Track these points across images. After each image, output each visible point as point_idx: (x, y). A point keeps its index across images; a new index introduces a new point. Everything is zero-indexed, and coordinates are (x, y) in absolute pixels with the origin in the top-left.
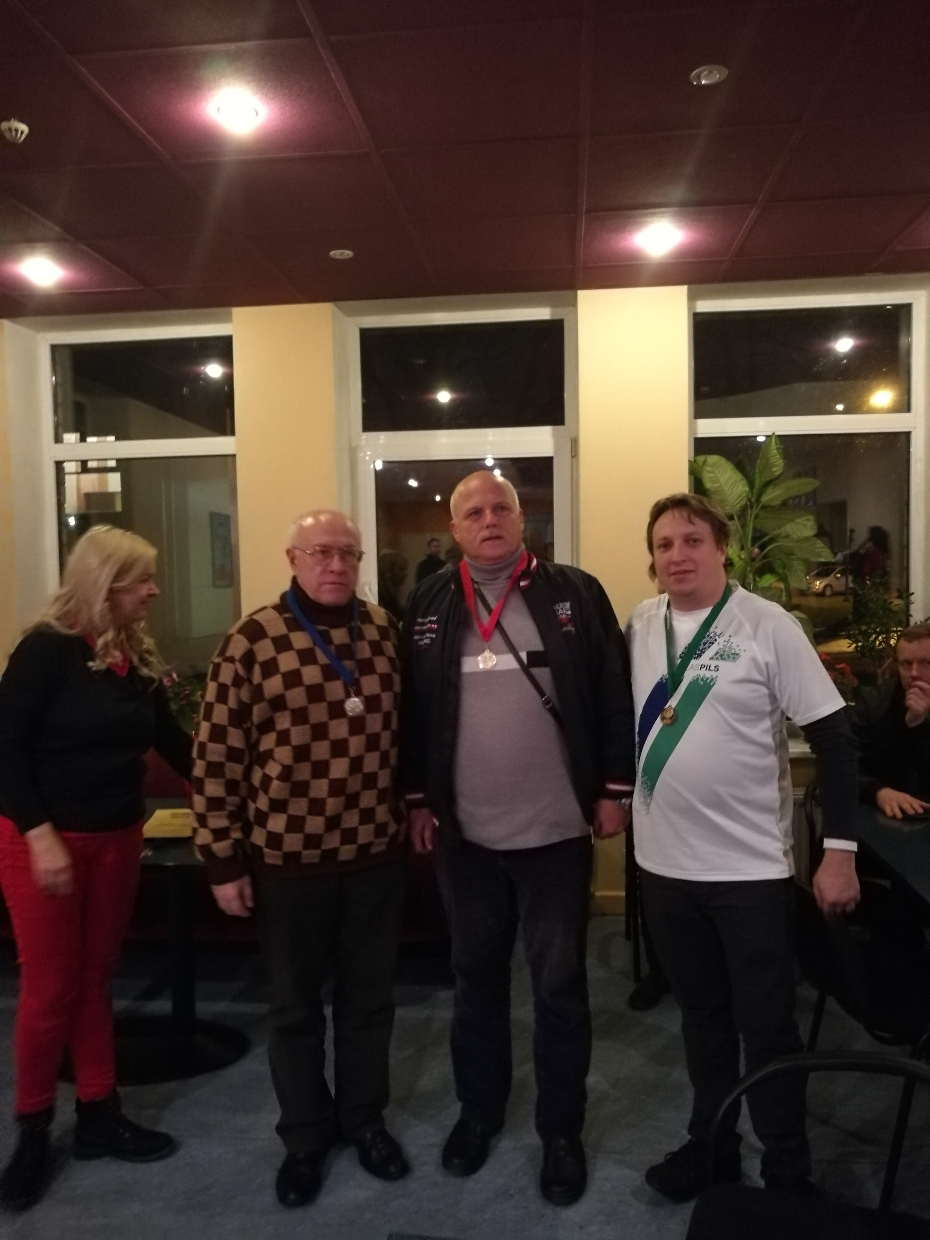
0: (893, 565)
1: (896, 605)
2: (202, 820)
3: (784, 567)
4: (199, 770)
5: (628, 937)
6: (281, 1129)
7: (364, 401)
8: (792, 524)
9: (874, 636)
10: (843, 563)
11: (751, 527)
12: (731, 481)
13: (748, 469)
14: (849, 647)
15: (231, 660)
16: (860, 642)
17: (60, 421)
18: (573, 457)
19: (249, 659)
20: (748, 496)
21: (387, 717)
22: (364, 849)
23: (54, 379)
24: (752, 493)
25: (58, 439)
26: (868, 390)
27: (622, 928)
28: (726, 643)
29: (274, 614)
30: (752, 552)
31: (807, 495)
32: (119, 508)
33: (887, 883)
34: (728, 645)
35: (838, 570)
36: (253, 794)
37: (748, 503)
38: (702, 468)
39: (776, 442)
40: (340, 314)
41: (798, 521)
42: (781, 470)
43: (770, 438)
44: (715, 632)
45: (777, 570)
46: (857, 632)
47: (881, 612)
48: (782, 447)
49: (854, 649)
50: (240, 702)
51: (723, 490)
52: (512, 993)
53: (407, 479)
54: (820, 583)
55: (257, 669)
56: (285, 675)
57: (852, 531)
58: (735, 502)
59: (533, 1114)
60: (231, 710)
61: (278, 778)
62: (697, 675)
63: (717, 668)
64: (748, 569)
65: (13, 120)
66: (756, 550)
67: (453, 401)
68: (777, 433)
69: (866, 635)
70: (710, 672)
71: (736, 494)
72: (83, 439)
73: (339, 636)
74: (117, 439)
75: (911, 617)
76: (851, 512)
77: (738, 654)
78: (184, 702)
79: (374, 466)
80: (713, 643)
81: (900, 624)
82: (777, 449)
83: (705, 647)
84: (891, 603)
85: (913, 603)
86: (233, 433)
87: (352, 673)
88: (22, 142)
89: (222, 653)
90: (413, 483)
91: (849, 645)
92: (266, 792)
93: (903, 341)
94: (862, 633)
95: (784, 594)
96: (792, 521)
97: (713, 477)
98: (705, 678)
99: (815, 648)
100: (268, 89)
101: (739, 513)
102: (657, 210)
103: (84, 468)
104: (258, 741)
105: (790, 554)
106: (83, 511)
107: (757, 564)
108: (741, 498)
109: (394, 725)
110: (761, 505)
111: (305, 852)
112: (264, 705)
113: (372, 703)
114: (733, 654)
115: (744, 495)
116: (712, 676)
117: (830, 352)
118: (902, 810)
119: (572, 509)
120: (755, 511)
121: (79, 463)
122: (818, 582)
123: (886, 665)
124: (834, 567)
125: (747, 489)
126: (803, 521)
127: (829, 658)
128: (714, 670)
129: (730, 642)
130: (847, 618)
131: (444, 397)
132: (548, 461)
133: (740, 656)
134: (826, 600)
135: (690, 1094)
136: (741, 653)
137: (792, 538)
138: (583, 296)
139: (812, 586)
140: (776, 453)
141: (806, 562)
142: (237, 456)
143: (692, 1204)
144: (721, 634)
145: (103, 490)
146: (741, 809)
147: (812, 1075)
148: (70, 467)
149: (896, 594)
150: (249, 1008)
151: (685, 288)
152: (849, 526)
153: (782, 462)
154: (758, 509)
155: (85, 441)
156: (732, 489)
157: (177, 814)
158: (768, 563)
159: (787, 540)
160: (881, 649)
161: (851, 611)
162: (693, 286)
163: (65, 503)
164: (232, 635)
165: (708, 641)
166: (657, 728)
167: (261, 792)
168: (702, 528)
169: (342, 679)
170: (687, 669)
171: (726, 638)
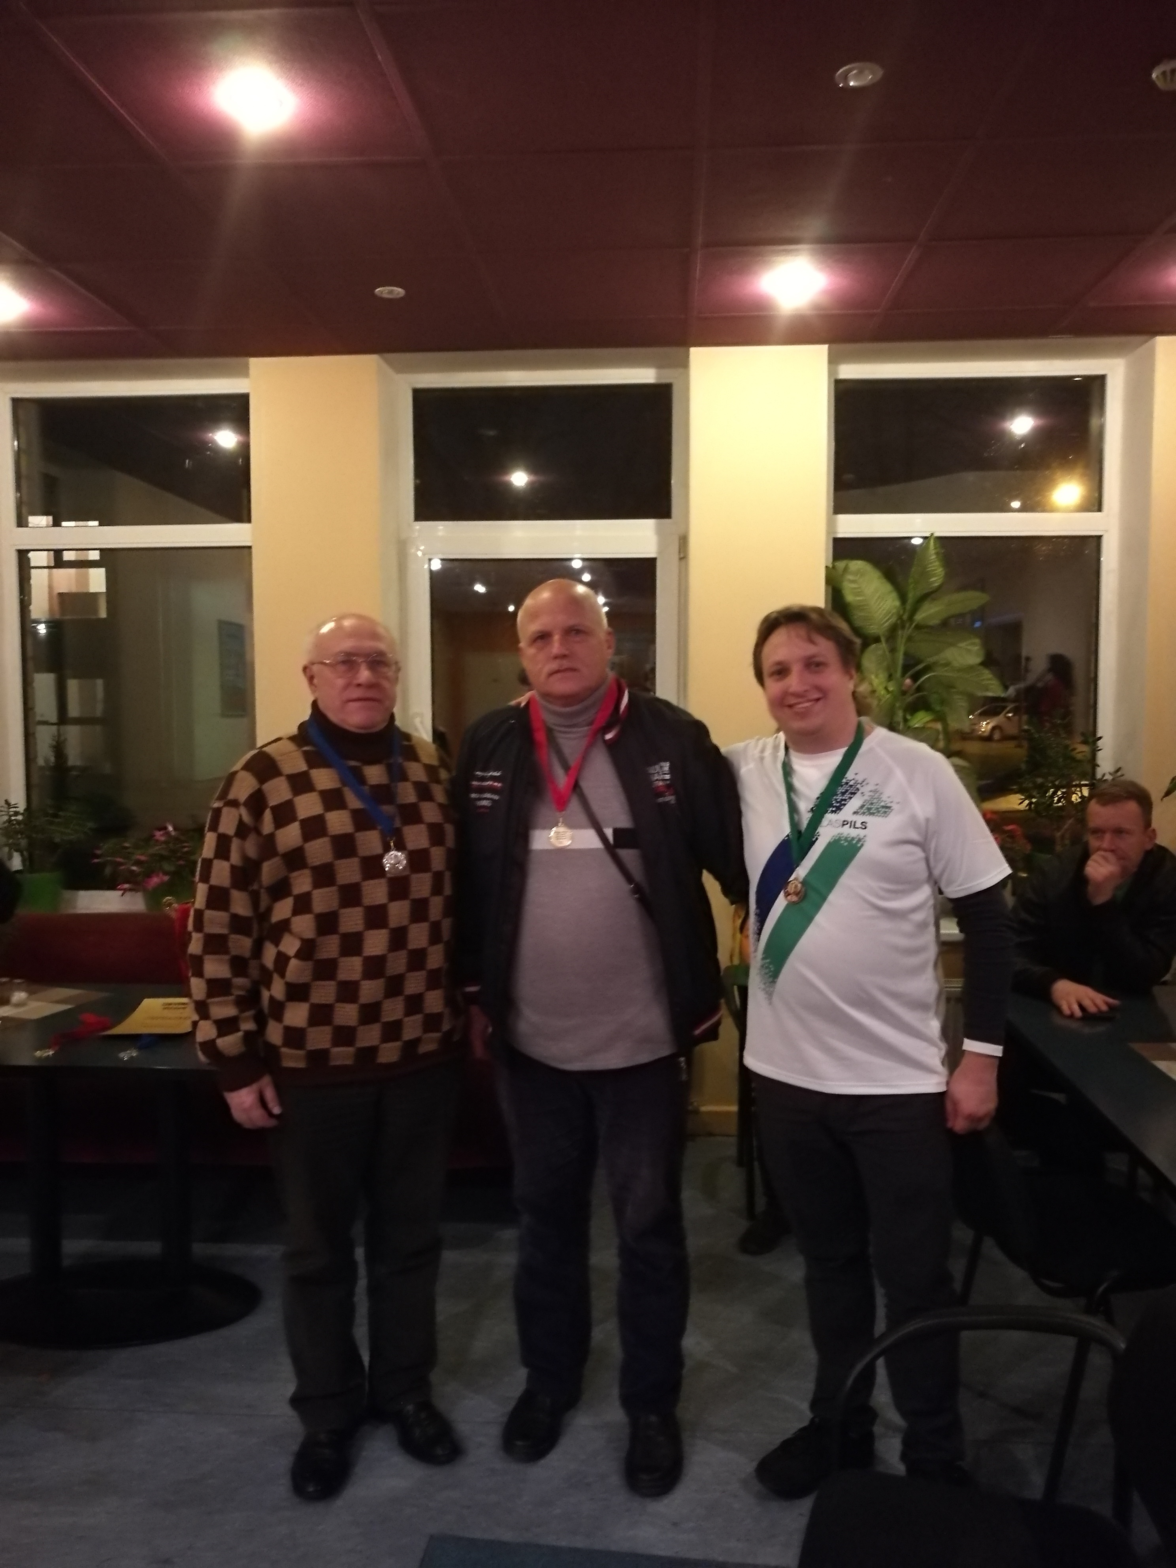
0: (1078, 703)
1: (1080, 752)
2: (202, 1009)
3: (943, 702)
4: (195, 945)
5: (740, 1163)
6: (296, 1401)
7: (418, 482)
8: (954, 649)
9: (1052, 790)
10: (1016, 700)
11: (902, 652)
12: (878, 595)
13: (900, 579)
14: (1021, 803)
15: (235, 803)
16: (1034, 797)
17: (25, 498)
18: (681, 559)
19: (257, 802)
20: (899, 612)
21: (438, 877)
22: (411, 1047)
23: (16, 443)
24: (904, 609)
25: (21, 523)
26: (1050, 483)
27: (732, 1151)
28: (872, 794)
29: (291, 746)
30: (901, 684)
31: (973, 613)
32: (103, 614)
34: (876, 796)
35: (1008, 709)
36: (266, 978)
37: (899, 622)
38: (842, 576)
39: (935, 545)
40: (389, 370)
41: (962, 645)
42: (941, 580)
43: (927, 541)
44: (856, 779)
45: (934, 705)
46: (1030, 785)
47: (1061, 760)
48: (943, 551)
49: (1026, 806)
50: (245, 857)
51: (868, 605)
53: (472, 583)
54: (987, 724)
55: (268, 816)
56: (305, 823)
57: (1028, 659)
58: (882, 620)
59: (616, 1384)
60: (233, 867)
61: (298, 955)
62: (839, 833)
63: (864, 826)
64: (898, 705)
66: (908, 681)
67: (531, 484)
68: (937, 534)
69: (1043, 789)
70: (855, 830)
71: (884, 610)
72: (56, 523)
73: (375, 774)
74: (100, 525)
75: (1099, 768)
76: (1026, 638)
77: (889, 807)
78: (181, 862)
79: (430, 565)
80: (854, 794)
81: (1083, 776)
82: (937, 554)
83: (844, 797)
84: (1074, 749)
85: (1100, 750)
86: (249, 521)
87: (392, 819)
90: (480, 588)
91: (1021, 801)
92: (282, 975)
93: (1094, 422)
94: (1035, 786)
95: (941, 737)
96: (952, 645)
97: (855, 588)
98: (850, 837)
99: (978, 806)
101: (887, 633)
102: (791, 247)
103: (59, 562)
104: (269, 910)
105: (950, 686)
106: (57, 616)
107: (910, 699)
108: (891, 614)
109: (448, 891)
110: (914, 625)
111: (334, 1050)
112: (277, 860)
113: (418, 859)
114: (883, 807)
115: (894, 611)
116: (858, 835)
117: (1003, 435)
118: (1081, 1007)
119: (679, 625)
120: (907, 632)
121: (52, 553)
122: (985, 723)
123: (1066, 827)
124: (1003, 704)
125: (897, 603)
126: (967, 645)
127: (995, 817)
128: (861, 828)
129: (877, 792)
130: (1021, 769)
131: (519, 479)
132: (650, 564)
133: (892, 810)
134: (994, 745)
136: (894, 806)
137: (953, 666)
138: (697, 354)
139: (977, 727)
140: (935, 559)
141: (971, 697)
142: (254, 550)
144: (863, 782)
145: (82, 590)
147: (964, 1333)
148: (38, 559)
149: (1079, 739)
150: (261, 1251)
151: (825, 347)
152: (1024, 653)
153: (941, 571)
154: (910, 630)
155: (60, 525)
156: (879, 604)
157: (170, 1004)
158: (923, 697)
159: (946, 669)
160: (1060, 806)
161: (1025, 759)
162: (834, 346)
163: (30, 604)
164: (236, 773)
165: (847, 791)
166: (780, 904)
167: (276, 977)
168: (825, 648)
169: (379, 828)
170: (822, 827)
171: (871, 787)
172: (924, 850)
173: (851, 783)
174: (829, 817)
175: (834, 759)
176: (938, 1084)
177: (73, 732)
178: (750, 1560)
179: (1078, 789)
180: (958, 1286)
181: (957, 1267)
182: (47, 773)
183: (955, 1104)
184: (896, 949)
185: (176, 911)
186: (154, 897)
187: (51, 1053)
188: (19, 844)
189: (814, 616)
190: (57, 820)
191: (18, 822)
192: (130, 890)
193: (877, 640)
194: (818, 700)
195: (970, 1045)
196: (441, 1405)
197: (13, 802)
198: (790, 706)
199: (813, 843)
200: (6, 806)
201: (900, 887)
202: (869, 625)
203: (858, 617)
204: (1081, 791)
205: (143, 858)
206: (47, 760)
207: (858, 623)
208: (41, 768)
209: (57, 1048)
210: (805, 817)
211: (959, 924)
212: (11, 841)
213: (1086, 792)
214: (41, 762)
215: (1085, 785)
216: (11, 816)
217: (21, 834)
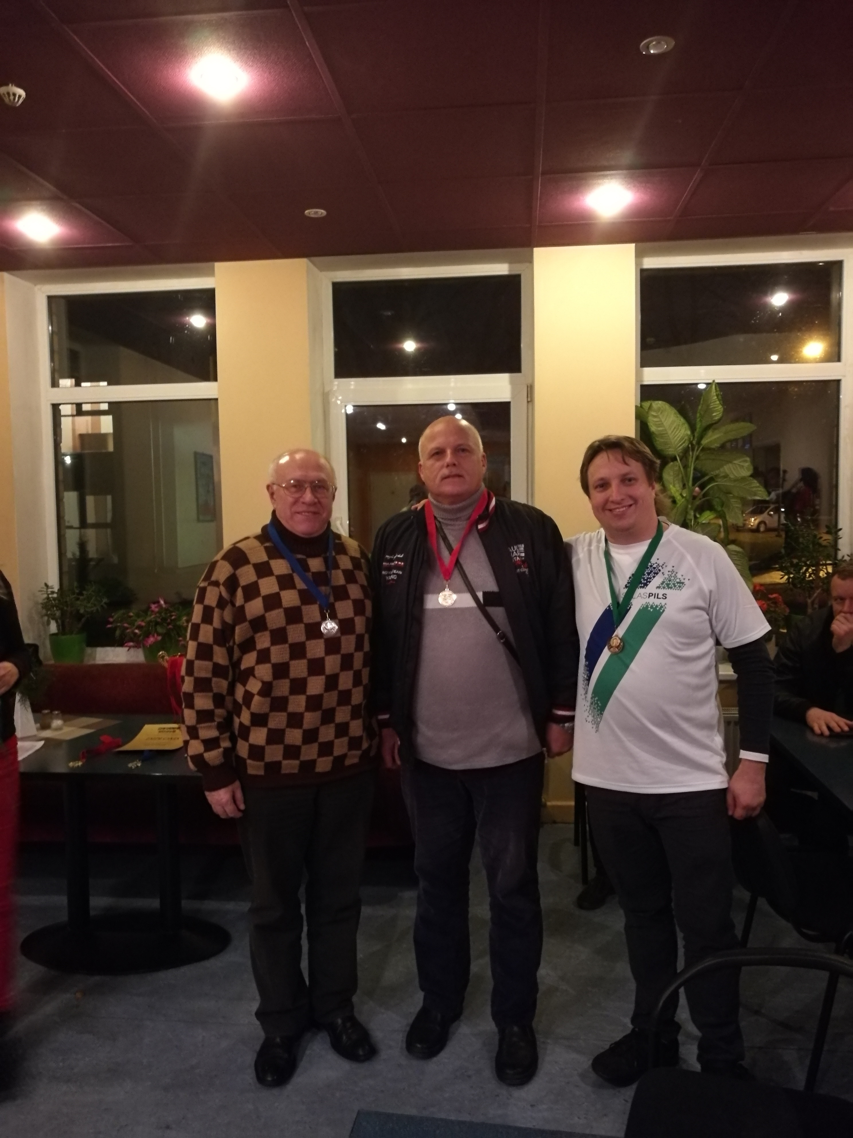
0: (823, 504)
1: (825, 540)
2: (193, 733)
3: (722, 505)
4: (188, 686)
5: (576, 843)
6: (259, 1015)
7: (336, 350)
8: (730, 465)
9: (805, 568)
10: (776, 502)
11: (692, 468)
12: (675, 425)
13: (690, 414)
14: (781, 578)
15: (216, 584)
16: (792, 574)
17: (57, 367)
18: (528, 402)
19: (232, 583)
20: (690, 439)
21: (360, 639)
22: (339, 760)
23: (50, 328)
24: (694, 436)
25: (54, 384)
26: (801, 342)
27: (571, 835)
28: (670, 573)
29: (257, 543)
30: (693, 491)
31: (743, 438)
32: (111, 448)
33: (815, 795)
34: (673, 575)
35: (769, 509)
36: (237, 709)
37: (690, 446)
38: (648, 413)
39: (716, 389)
40: (315, 270)
41: (735, 462)
42: (721, 415)
43: (710, 386)
44: (658, 563)
45: (716, 507)
46: (788, 565)
47: (811, 546)
48: (722, 393)
49: (786, 580)
50: (223, 622)
51: (667, 433)
52: (471, 893)
53: (376, 423)
54: (755, 520)
55: (240, 592)
56: (266, 599)
57: (785, 472)
58: (678, 444)
59: (489, 1003)
60: (215, 630)
61: (259, 694)
62: (646, 603)
63: (665, 597)
64: (690, 506)
65: (10, 85)
66: (697, 489)
67: (418, 350)
68: (717, 381)
69: (797, 567)
70: (658, 599)
71: (678, 437)
72: (78, 384)
73: (316, 564)
74: (109, 384)
75: (840, 551)
76: (783, 454)
77: (683, 583)
78: (170, 626)
79: (346, 410)
80: (657, 574)
81: (828, 557)
82: (717, 396)
83: (649, 576)
84: (821, 538)
85: (840, 538)
86: (215, 379)
87: (327, 597)
88: (19, 106)
89: (208, 577)
90: (381, 426)
92: (248, 707)
93: (834, 296)
94: (792, 565)
95: (722, 530)
96: (730, 462)
97: (658, 421)
98: (654, 605)
100: (248, 57)
101: (681, 454)
102: (608, 172)
103: (79, 411)
104: (240, 660)
105: (728, 492)
106: (79, 450)
107: (698, 502)
108: (684, 440)
109: (367, 647)
110: (701, 447)
111: (285, 762)
112: (246, 625)
113: (346, 626)
114: (678, 583)
115: (686, 438)
116: (661, 604)
117: (766, 306)
118: (829, 728)
119: (528, 450)
120: (696, 453)
121: (74, 406)
122: (753, 519)
123: (815, 595)
124: (768, 505)
125: (689, 433)
126: (740, 462)
127: (760, 588)
128: (663, 598)
129: (674, 572)
130: (780, 553)
131: (410, 346)
132: (506, 406)
133: (685, 585)
134: (760, 535)
135: (632, 985)
136: (686, 582)
137: (730, 478)
138: (540, 253)
139: (747, 522)
140: (716, 399)
141: (744, 502)
142: (220, 402)
143: (634, 1086)
144: (663, 565)
145: (96, 431)
146: (685, 726)
147: (744, 968)
148: (66, 410)
149: (825, 530)
150: (230, 906)
151: (633, 246)
152: (782, 467)
153: (721, 408)
154: (699, 451)
155: (80, 386)
156: (675, 433)
157: (164, 728)
158: (708, 501)
159: (725, 480)
160: (811, 580)
161: (783, 545)
162: (640, 244)
163: (61, 442)
164: (216, 562)
165: (651, 571)
166: (606, 655)
167: (244, 708)
168: (636, 468)
169: (318, 603)
170: (634, 598)
171: (670, 568)
172: (708, 614)
173: (655, 566)
174: (639, 591)
175: (642, 548)
176: (722, 782)
177: (91, 534)
178: (587, 1132)
179: (825, 567)
180: (739, 932)
181: (739, 919)
182: (74, 563)
183: (735, 799)
184: (688, 686)
185: (167, 661)
186: (151, 652)
187: (80, 764)
188: (55, 614)
189: (626, 444)
190: (81, 597)
191: (54, 599)
192: (133, 647)
193: (674, 459)
194: (631, 506)
195: (744, 755)
196: (362, 1018)
197: (50, 584)
198: (610, 510)
199: (628, 611)
200: (45, 587)
201: (692, 641)
202: (668, 448)
203: (659, 443)
204: (826, 569)
205: (143, 624)
206: (74, 554)
207: (659, 447)
208: (70, 560)
209: (84, 760)
210: (622, 592)
211: (733, 667)
212: (49, 613)
213: (830, 569)
214: (69, 555)
215: (830, 564)
216: (48, 595)
217: (56, 608)
